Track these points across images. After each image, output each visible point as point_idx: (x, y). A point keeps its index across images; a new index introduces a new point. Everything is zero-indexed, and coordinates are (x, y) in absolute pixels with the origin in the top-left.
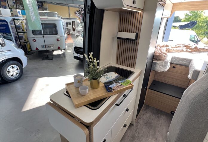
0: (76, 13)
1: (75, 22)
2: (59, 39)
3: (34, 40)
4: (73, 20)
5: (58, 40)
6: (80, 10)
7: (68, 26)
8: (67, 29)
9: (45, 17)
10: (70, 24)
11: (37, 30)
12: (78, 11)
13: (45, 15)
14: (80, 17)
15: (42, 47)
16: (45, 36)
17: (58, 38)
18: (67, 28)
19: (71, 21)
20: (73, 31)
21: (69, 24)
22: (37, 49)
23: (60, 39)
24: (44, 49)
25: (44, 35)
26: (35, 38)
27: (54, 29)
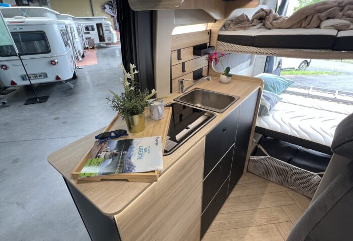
0: (105, 8)
1: (101, 24)
2: (54, 61)
3: (2, 66)
4: (99, 22)
5: (53, 63)
6: (111, 2)
7: (90, 32)
8: (86, 39)
9: (22, 18)
10: (93, 29)
11: (7, 46)
12: (108, 4)
13: (22, 15)
14: (113, 15)
15: (23, 78)
16: (22, 57)
17: (52, 59)
18: (88, 36)
19: (94, 23)
20: (100, 41)
21: (90, 28)
22: (13, 83)
23: (56, 61)
24: (27, 83)
25: (20, 55)
26: (5, 63)
27: (43, 41)
